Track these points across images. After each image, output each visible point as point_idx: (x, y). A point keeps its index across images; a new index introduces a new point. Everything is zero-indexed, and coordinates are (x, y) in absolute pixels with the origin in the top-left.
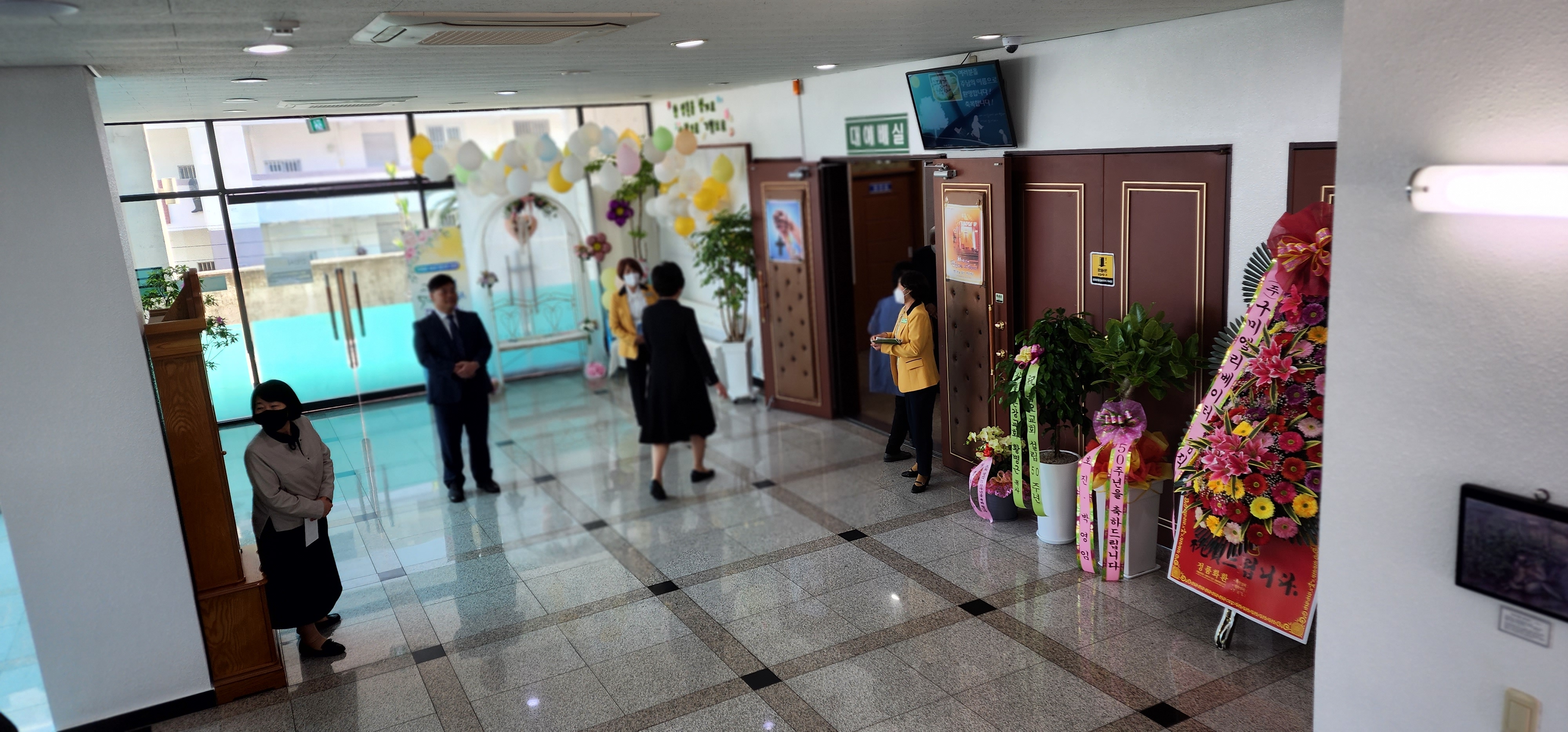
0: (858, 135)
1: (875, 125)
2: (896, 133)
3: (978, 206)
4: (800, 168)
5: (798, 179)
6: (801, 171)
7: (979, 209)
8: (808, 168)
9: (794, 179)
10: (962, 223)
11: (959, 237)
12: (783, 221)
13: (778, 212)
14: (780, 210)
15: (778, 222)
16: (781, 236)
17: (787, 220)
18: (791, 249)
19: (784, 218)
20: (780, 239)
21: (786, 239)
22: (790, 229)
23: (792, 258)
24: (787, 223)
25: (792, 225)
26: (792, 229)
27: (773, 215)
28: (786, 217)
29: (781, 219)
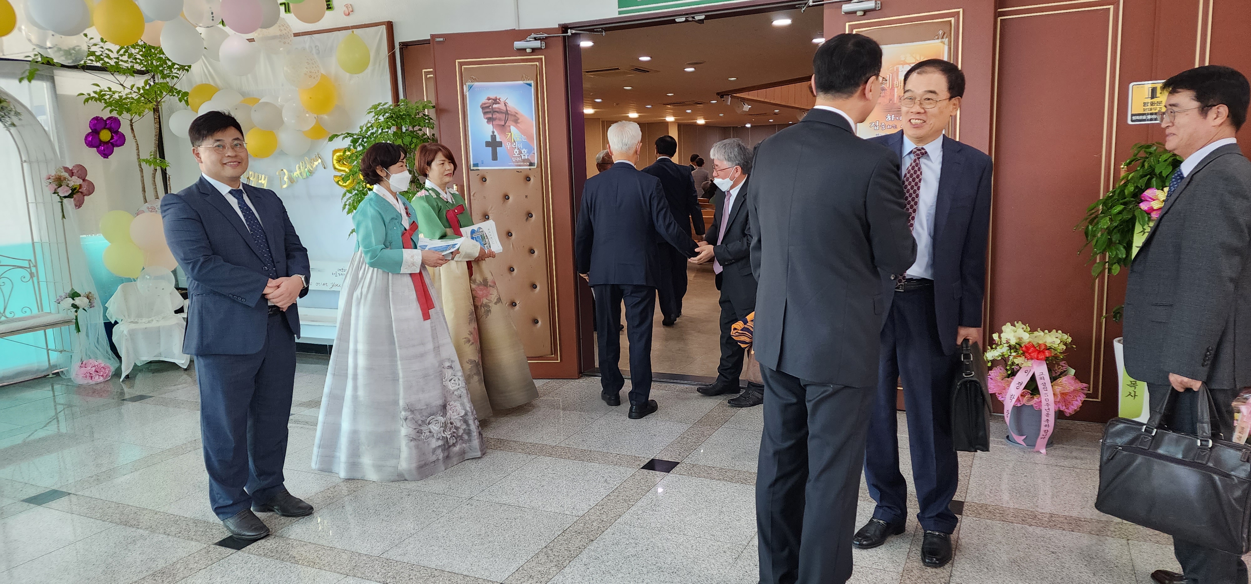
3: (940, 40)
4: (533, 35)
5: (528, 51)
6: (535, 39)
7: (941, 44)
8: (546, 35)
9: (525, 49)
10: (900, 66)
11: (892, 89)
12: (499, 112)
13: (489, 99)
14: (493, 96)
15: (490, 112)
16: (496, 133)
17: (507, 110)
18: (516, 150)
19: (501, 106)
20: (493, 137)
21: (506, 136)
22: (512, 121)
23: (514, 162)
24: (507, 113)
25: (515, 116)
26: (516, 121)
27: (480, 104)
28: (505, 105)
29: (495, 108)
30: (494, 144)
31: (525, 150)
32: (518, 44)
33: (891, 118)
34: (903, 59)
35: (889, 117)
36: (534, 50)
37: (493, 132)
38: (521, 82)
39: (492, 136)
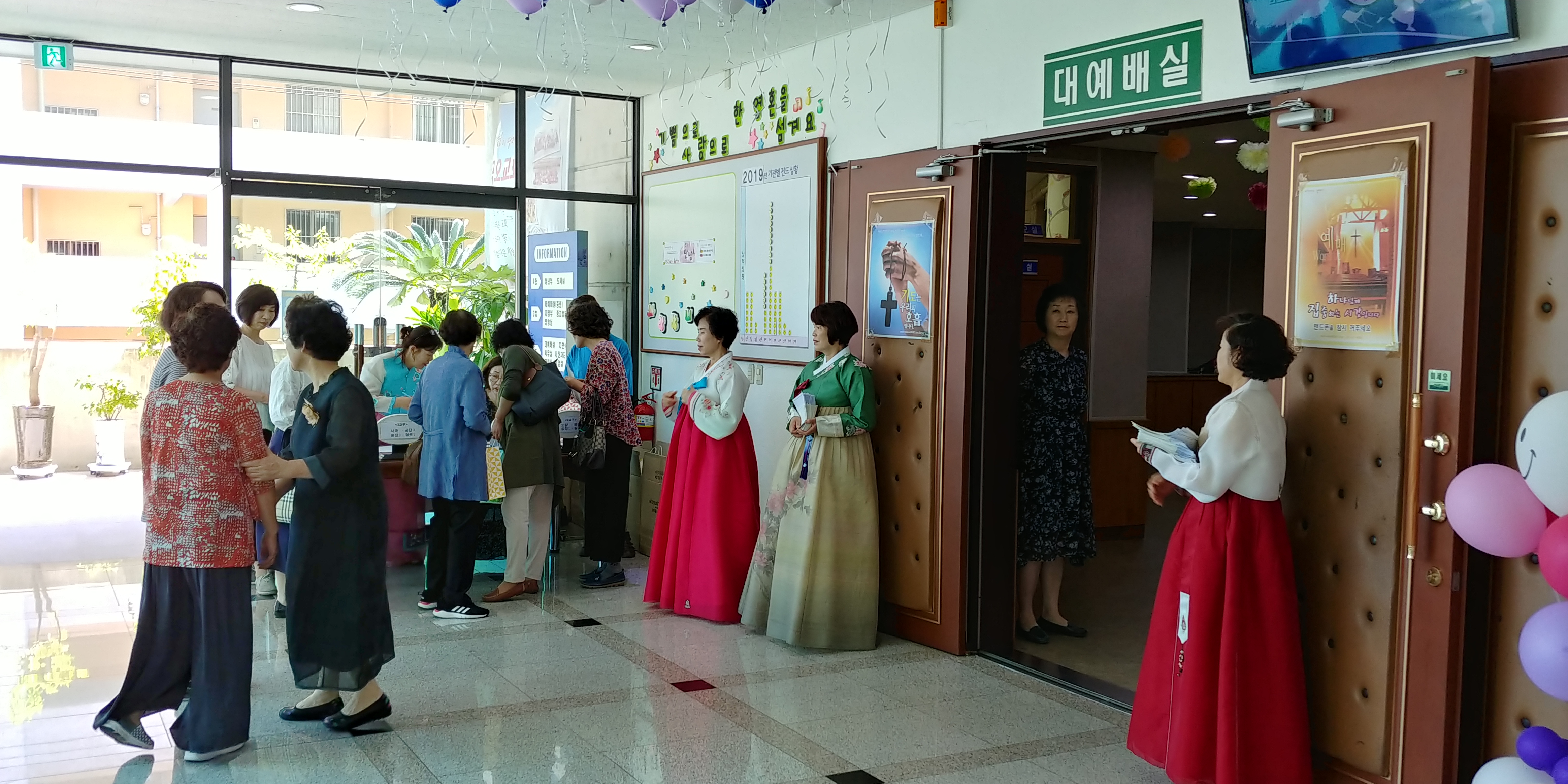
0: (1072, 84)
1: (1117, 57)
2: (1170, 64)
3: (1393, 174)
4: (940, 159)
5: (936, 179)
6: (941, 163)
7: (1399, 178)
8: (954, 157)
9: (930, 177)
10: (1343, 214)
11: (1335, 251)
12: (898, 261)
13: (890, 244)
14: (892, 241)
15: (889, 261)
16: (893, 290)
17: (905, 259)
18: (909, 314)
19: (901, 254)
20: (890, 294)
21: (902, 294)
22: (910, 274)
23: (905, 330)
24: (904, 263)
25: (912, 267)
26: (913, 274)
27: (881, 251)
28: (904, 253)
29: (895, 256)
30: (889, 304)
31: (919, 315)
32: (922, 171)
33: (1333, 298)
34: (1348, 203)
35: (1331, 297)
36: (941, 178)
37: (890, 288)
38: (921, 222)
39: (888, 293)
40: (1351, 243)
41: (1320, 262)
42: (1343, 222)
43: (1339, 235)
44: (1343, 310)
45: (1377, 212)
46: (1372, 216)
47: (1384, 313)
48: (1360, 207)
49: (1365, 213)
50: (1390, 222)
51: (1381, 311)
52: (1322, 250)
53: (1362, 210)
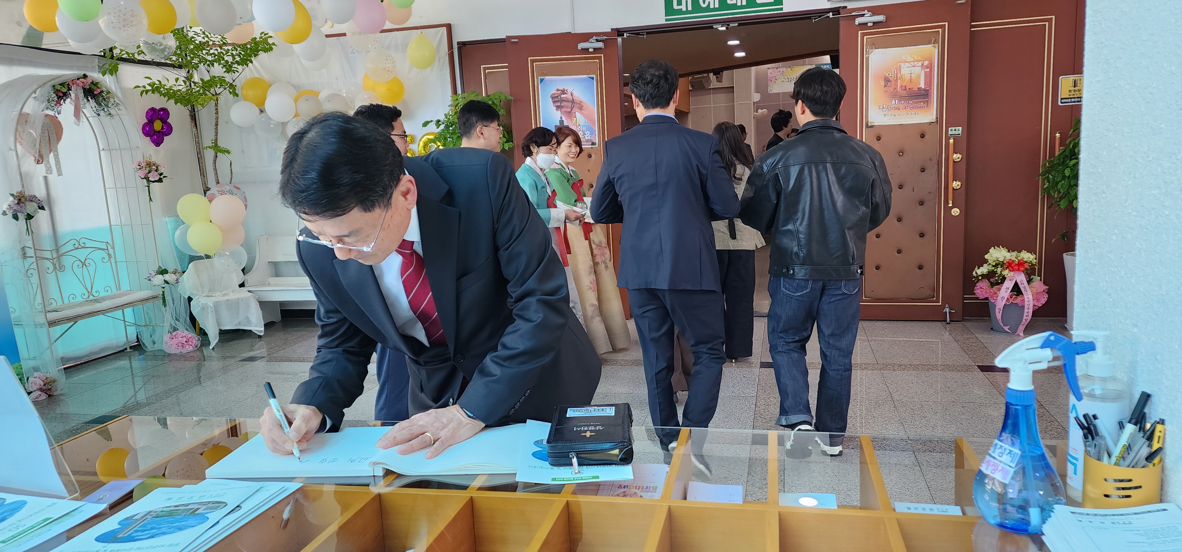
3: (932, 45)
4: (594, 38)
5: (591, 50)
6: (597, 41)
7: (933, 48)
8: (606, 37)
9: (588, 49)
10: (902, 64)
11: (897, 80)
12: (567, 101)
13: (558, 90)
14: (561, 88)
15: (559, 101)
16: (563, 119)
17: (573, 99)
19: (568, 96)
20: (562, 122)
21: (572, 120)
22: (578, 108)
24: (573, 101)
25: (580, 104)
26: (581, 108)
27: (550, 95)
28: (572, 95)
29: (563, 98)
31: (588, 132)
32: (581, 45)
33: (895, 102)
34: (904, 59)
35: (894, 102)
36: (596, 50)
37: (561, 118)
38: (585, 76)
40: (908, 77)
41: (885, 86)
42: (902, 67)
43: (901, 73)
44: (901, 107)
45: (922, 62)
46: (920, 64)
47: (927, 106)
48: (913, 60)
49: (916, 63)
50: (930, 66)
51: (925, 105)
52: (887, 80)
53: (914, 62)
